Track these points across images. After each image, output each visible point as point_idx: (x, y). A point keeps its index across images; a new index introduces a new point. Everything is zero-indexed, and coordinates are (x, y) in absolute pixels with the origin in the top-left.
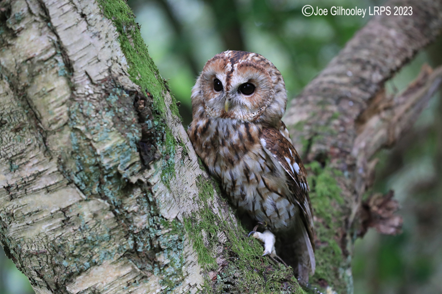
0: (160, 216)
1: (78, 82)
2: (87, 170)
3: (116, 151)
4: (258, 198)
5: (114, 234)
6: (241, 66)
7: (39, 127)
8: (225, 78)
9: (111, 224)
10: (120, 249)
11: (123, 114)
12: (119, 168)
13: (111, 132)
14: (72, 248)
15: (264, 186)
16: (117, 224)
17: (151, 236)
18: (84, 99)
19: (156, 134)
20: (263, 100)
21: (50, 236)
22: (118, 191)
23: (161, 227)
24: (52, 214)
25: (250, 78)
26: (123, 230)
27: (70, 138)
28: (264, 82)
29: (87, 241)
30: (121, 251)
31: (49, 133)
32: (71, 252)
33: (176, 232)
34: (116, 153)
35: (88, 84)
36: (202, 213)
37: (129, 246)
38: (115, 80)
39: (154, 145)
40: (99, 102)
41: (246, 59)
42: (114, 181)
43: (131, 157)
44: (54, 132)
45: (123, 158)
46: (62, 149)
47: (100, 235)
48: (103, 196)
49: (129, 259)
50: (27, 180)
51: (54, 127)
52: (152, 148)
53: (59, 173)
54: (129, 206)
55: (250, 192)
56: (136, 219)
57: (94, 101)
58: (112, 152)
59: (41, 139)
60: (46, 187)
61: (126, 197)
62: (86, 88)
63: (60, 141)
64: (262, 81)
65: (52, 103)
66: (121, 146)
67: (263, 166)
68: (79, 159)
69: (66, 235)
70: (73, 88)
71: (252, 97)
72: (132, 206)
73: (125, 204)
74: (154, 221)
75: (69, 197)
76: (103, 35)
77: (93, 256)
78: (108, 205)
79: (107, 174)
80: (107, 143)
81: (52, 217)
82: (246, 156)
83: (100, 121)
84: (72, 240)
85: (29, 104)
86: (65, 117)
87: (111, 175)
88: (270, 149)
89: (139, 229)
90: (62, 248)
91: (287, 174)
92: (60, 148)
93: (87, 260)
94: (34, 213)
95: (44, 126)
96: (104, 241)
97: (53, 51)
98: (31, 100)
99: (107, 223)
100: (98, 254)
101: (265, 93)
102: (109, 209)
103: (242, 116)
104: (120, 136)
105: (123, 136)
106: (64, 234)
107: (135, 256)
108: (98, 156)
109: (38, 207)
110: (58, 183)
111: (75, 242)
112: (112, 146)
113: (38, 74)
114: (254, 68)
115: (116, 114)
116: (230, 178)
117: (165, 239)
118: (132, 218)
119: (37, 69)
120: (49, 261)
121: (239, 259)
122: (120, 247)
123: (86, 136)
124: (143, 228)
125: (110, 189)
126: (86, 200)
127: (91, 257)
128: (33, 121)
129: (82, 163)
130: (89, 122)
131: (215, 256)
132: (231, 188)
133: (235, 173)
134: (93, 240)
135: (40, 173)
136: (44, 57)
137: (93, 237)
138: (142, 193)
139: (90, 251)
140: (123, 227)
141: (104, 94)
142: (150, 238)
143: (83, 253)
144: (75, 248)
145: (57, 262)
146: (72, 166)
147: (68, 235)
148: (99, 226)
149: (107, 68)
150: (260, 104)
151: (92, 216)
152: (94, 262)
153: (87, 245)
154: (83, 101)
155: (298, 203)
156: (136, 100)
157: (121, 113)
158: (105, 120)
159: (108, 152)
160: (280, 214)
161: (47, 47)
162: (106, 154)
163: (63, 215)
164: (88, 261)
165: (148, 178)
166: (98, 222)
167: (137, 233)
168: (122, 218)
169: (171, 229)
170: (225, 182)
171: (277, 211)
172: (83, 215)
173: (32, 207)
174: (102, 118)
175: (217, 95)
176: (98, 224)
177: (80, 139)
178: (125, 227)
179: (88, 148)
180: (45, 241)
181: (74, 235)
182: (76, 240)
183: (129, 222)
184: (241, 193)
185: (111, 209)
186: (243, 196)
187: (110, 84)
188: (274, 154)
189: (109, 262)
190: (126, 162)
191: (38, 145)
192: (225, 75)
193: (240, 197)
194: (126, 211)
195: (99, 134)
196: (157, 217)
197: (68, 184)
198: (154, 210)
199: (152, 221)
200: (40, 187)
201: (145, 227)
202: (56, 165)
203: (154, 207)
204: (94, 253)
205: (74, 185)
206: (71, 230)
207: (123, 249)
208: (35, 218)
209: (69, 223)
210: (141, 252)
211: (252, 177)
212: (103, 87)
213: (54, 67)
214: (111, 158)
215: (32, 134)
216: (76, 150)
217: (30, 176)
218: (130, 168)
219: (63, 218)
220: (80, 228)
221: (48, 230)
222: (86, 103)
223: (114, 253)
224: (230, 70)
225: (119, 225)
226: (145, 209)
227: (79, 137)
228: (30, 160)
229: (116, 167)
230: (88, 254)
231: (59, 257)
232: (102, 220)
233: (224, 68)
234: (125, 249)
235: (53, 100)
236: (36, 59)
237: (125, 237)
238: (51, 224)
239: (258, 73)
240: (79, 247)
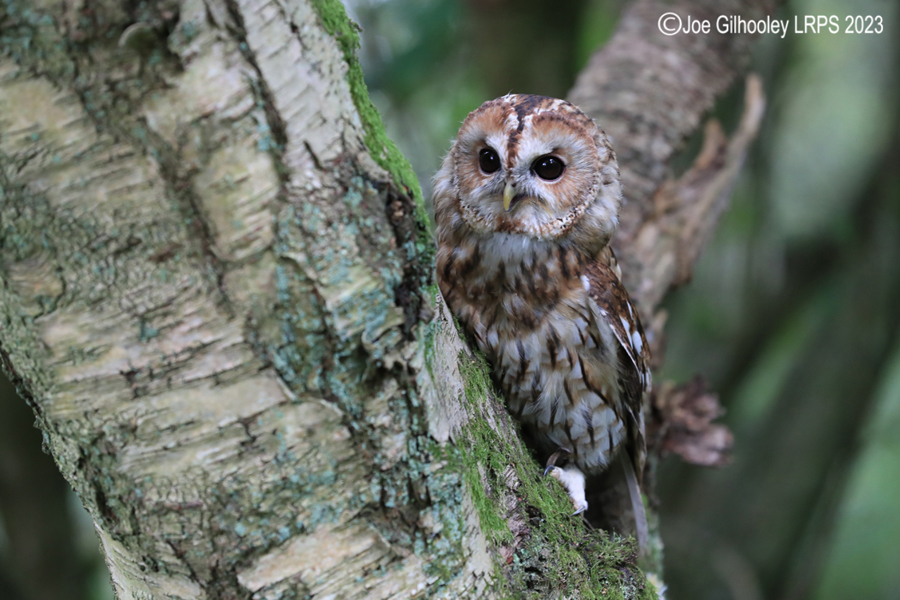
0: (429, 435)
1: (294, 164)
2: (300, 341)
3: (360, 305)
4: (563, 400)
5: (345, 471)
6: (539, 120)
7: (210, 253)
8: (506, 143)
9: (341, 452)
10: (353, 503)
11: (373, 229)
12: (365, 339)
13: (354, 265)
14: (257, 499)
16: (352, 452)
17: (412, 477)
18: (304, 199)
19: (421, 270)
20: (581, 192)
21: (212, 474)
22: (358, 385)
23: (431, 458)
24: (220, 428)
25: (556, 145)
26: (363, 464)
27: (274, 276)
28: (584, 154)
29: (288, 485)
30: (356, 506)
31: (229, 266)
32: (255, 506)
33: (455, 468)
34: (359, 309)
35: (311, 170)
36: (474, 428)
37: (372, 497)
38: (354, 161)
39: (416, 293)
40: (331, 204)
41: (547, 107)
42: (350, 364)
43: (387, 316)
44: (240, 264)
45: (371, 319)
46: (255, 298)
47: (315, 473)
48: (328, 394)
49: (369, 521)
50: (173, 360)
51: (241, 254)
52: (411, 298)
53: (247, 346)
54: (376, 416)
55: (550, 386)
56: (387, 441)
57: (323, 203)
58: (352, 307)
59: (214, 278)
60: (215, 375)
61: (370, 398)
62: (306, 177)
63: (251, 283)
64: (579, 152)
65: (243, 205)
66: (371, 294)
67: (585, 334)
68: (289, 320)
69: (247, 471)
70: (284, 177)
71: (557, 184)
72: (380, 416)
73: (368, 411)
74: (418, 445)
75: (260, 395)
76: (325, 69)
77: (298, 513)
78: (340, 413)
79: (340, 351)
80: (345, 288)
81: (222, 434)
82: (555, 314)
83: (333, 243)
84: (258, 482)
85: (194, 206)
86: (266, 234)
87: (346, 353)
88: (596, 297)
89: (390, 462)
90: (236, 498)
91: (621, 351)
92: (250, 297)
93: (286, 522)
94: (183, 427)
95: (220, 251)
96: (321, 484)
97: (249, 101)
98: (200, 199)
99: (333, 449)
100: (308, 512)
101: (585, 177)
102: (339, 421)
103: (538, 229)
104: (370, 274)
105: (376, 274)
106: (242, 471)
107: (379, 517)
108: (329, 314)
109: (193, 415)
110: (241, 366)
111: (265, 487)
112: (354, 295)
113: (218, 146)
115: (361, 229)
116: (517, 356)
117: (437, 482)
118: (380, 440)
119: (217, 136)
120: (206, 524)
121: (545, 522)
122: (353, 498)
123: (305, 273)
124: (398, 459)
125: (343, 380)
126: (295, 403)
127: (294, 518)
128: (198, 241)
129: (295, 329)
130: (314, 246)
131: (505, 516)
132: (515, 376)
133: (529, 347)
134: (302, 482)
135: (204, 346)
136: (233, 112)
137: (302, 477)
138: (399, 389)
139: (292, 504)
140: (364, 457)
141: (340, 190)
142: (409, 479)
143: (279, 509)
144: (264, 499)
145: (222, 525)
146: (272, 333)
147: (250, 472)
148: (316, 454)
149: (338, 135)
150: (573, 200)
151: (305, 435)
152: (299, 526)
153: (288, 493)
154: (302, 203)
155: (631, 411)
156: (389, 201)
157: (369, 227)
158: (344, 242)
159: (347, 307)
160: (596, 438)
161: (239, 92)
162: (342, 310)
163: (243, 432)
164: (288, 525)
165: (409, 360)
166: (315, 447)
167: (388, 470)
168: (363, 439)
169: (445, 463)
170: (504, 363)
171: (591, 431)
172: (284, 432)
173: (179, 414)
174: (338, 237)
175: (488, 181)
176: (314, 451)
177: (293, 279)
178: (368, 458)
179: (307, 298)
180: (200, 482)
181: (263, 472)
182: (266, 483)
183: (375, 447)
184: (534, 387)
185: (345, 422)
186: (536, 394)
187: (347, 170)
188: (603, 308)
189: (329, 527)
190: (375, 328)
191: (205, 290)
192: (506, 138)
193: (530, 395)
194: (372, 426)
195: (331, 269)
196: (424, 438)
197: (261, 369)
198: (419, 424)
199: (415, 447)
200: (200, 374)
201: (401, 458)
202: (241, 331)
203: (419, 418)
204: (300, 509)
205: (272, 372)
206: (257, 461)
207: (358, 502)
208: (183, 437)
209: (254, 448)
210: (392, 508)
212: (337, 175)
213: (249, 134)
214: (349, 318)
215: (195, 266)
216: (284, 301)
217: (183, 352)
218: (382, 339)
219: (244, 438)
220: (276, 458)
221: (209, 461)
222: (308, 208)
223: (340, 510)
224: (516, 127)
225: (357, 454)
226: (403, 422)
227: (291, 274)
228: (186, 320)
229: (358, 336)
230: (287, 511)
231: (227, 517)
232: (323, 443)
233: (502, 123)
234: (362, 502)
235: (244, 199)
236: (219, 116)
237: (366, 477)
238: (217, 449)
240: (272, 498)
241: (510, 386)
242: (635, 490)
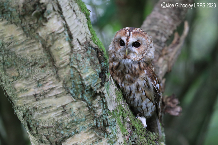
0: (108, 109)
1: (74, 44)
2: (76, 87)
3: (91, 78)
4: (140, 100)
5: (88, 118)
6: (134, 33)
7: (54, 66)
8: (126, 39)
9: (87, 113)
11: (94, 59)
12: (92, 86)
13: (89, 68)
14: (66, 125)
15: (145, 94)
16: (89, 113)
17: (104, 119)
19: (106, 69)
20: (144, 51)
21: (55, 119)
22: (91, 97)
23: (108, 115)
25: (138, 39)
26: (92, 116)
27: (70, 71)
28: (145, 41)
29: (74, 122)
30: (90, 126)
31: (59, 69)
32: (66, 127)
33: (114, 117)
34: (91, 79)
35: (79, 45)
36: (119, 107)
37: (94, 124)
38: (89, 43)
39: (104, 75)
40: (83, 53)
41: (136, 30)
42: (89, 92)
43: (97, 80)
44: (62, 68)
45: (93, 81)
46: (65, 76)
47: (80, 118)
48: (83, 99)
49: (94, 130)
50: (46, 92)
51: (62, 66)
52: (103, 76)
53: (63, 88)
54: (95, 105)
55: (137, 97)
56: (98, 111)
58: (89, 78)
59: (55, 72)
60: (56, 95)
61: (93, 100)
62: (77, 47)
63: (64, 73)
64: (144, 41)
65: (62, 54)
66: (93, 75)
67: (145, 84)
68: (74, 82)
70: (72, 47)
71: (138, 49)
72: (96, 105)
73: (93, 104)
74: (105, 112)
75: (67, 100)
76: (82, 21)
77: (76, 128)
78: (86, 104)
79: (86, 89)
80: (87, 74)
81: (57, 109)
82: (138, 79)
83: (84, 63)
85: (50, 54)
86: (68, 61)
87: (88, 89)
88: (148, 75)
90: (61, 125)
91: (154, 88)
94: (48, 108)
95: (57, 65)
96: (82, 121)
97: (63, 29)
98: (52, 53)
99: (85, 113)
100: (79, 128)
101: (145, 47)
102: (86, 106)
103: (134, 58)
104: (93, 70)
105: (94, 70)
106: (63, 118)
107: (96, 129)
108: (83, 80)
109: (51, 105)
110: (62, 93)
111: (68, 122)
112: (89, 75)
113: (56, 40)
114: (140, 35)
115: (91, 60)
116: (129, 90)
117: (110, 120)
118: (96, 110)
119: (56, 37)
120: (54, 131)
121: (136, 130)
122: (90, 125)
123: (77, 70)
124: (100, 115)
125: (87, 96)
126: (75, 102)
128: (51, 63)
129: (75, 84)
130: (79, 64)
131: (127, 129)
132: (129, 94)
133: (132, 87)
134: (77, 121)
135: (53, 88)
136: (60, 32)
138: (101, 98)
139: (75, 126)
140: (92, 115)
141: (86, 50)
143: (72, 127)
144: (68, 125)
145: (58, 131)
146: (69, 85)
147: (65, 119)
148: (80, 114)
149: (85, 37)
150: (142, 52)
151: (78, 109)
152: (77, 131)
153: (74, 124)
154: (76, 53)
155: (157, 103)
156: (98, 53)
158: (87, 62)
159: (88, 78)
160: (148, 110)
161: (61, 27)
162: (86, 79)
163: (63, 109)
164: (74, 131)
165: (103, 91)
166: (80, 112)
167: (98, 118)
168: (92, 110)
169: (112, 116)
170: (126, 91)
171: (147, 108)
172: (73, 109)
173: (47, 105)
174: (85, 61)
175: (122, 48)
177: (74, 72)
178: (93, 115)
179: (78, 76)
180: (52, 121)
181: (68, 118)
183: (95, 112)
184: (133, 97)
185: (87, 106)
186: (134, 99)
187: (87, 45)
188: (150, 78)
189: (84, 132)
190: (94, 83)
191: (53, 75)
192: (126, 38)
193: (132, 99)
194: (94, 107)
195: (84, 69)
197: (67, 94)
198: (105, 107)
200: (52, 95)
202: (62, 84)
203: (105, 105)
205: (70, 94)
206: (66, 116)
207: (91, 125)
208: (48, 110)
209: (65, 113)
210: (99, 127)
211: (140, 89)
212: (85, 46)
213: (63, 37)
214: (88, 81)
215: (51, 69)
216: (72, 77)
217: (48, 90)
218: (96, 86)
219: (63, 110)
220: (71, 115)
221: (55, 116)
222: (78, 54)
223: (86, 127)
224: (128, 35)
225: (90, 114)
226: (102, 106)
228: (49, 82)
229: (90, 85)
230: (74, 128)
231: (59, 129)
232: (82, 111)
233: (125, 34)
234: (92, 125)
235: (62, 52)
236: (56, 33)
237: (93, 119)
238: (56, 113)
239: (142, 37)
240: (70, 125)
241: (127, 97)
242: (158, 122)
